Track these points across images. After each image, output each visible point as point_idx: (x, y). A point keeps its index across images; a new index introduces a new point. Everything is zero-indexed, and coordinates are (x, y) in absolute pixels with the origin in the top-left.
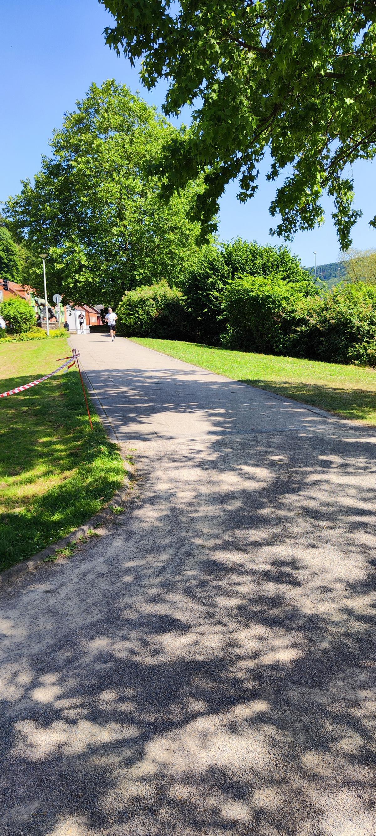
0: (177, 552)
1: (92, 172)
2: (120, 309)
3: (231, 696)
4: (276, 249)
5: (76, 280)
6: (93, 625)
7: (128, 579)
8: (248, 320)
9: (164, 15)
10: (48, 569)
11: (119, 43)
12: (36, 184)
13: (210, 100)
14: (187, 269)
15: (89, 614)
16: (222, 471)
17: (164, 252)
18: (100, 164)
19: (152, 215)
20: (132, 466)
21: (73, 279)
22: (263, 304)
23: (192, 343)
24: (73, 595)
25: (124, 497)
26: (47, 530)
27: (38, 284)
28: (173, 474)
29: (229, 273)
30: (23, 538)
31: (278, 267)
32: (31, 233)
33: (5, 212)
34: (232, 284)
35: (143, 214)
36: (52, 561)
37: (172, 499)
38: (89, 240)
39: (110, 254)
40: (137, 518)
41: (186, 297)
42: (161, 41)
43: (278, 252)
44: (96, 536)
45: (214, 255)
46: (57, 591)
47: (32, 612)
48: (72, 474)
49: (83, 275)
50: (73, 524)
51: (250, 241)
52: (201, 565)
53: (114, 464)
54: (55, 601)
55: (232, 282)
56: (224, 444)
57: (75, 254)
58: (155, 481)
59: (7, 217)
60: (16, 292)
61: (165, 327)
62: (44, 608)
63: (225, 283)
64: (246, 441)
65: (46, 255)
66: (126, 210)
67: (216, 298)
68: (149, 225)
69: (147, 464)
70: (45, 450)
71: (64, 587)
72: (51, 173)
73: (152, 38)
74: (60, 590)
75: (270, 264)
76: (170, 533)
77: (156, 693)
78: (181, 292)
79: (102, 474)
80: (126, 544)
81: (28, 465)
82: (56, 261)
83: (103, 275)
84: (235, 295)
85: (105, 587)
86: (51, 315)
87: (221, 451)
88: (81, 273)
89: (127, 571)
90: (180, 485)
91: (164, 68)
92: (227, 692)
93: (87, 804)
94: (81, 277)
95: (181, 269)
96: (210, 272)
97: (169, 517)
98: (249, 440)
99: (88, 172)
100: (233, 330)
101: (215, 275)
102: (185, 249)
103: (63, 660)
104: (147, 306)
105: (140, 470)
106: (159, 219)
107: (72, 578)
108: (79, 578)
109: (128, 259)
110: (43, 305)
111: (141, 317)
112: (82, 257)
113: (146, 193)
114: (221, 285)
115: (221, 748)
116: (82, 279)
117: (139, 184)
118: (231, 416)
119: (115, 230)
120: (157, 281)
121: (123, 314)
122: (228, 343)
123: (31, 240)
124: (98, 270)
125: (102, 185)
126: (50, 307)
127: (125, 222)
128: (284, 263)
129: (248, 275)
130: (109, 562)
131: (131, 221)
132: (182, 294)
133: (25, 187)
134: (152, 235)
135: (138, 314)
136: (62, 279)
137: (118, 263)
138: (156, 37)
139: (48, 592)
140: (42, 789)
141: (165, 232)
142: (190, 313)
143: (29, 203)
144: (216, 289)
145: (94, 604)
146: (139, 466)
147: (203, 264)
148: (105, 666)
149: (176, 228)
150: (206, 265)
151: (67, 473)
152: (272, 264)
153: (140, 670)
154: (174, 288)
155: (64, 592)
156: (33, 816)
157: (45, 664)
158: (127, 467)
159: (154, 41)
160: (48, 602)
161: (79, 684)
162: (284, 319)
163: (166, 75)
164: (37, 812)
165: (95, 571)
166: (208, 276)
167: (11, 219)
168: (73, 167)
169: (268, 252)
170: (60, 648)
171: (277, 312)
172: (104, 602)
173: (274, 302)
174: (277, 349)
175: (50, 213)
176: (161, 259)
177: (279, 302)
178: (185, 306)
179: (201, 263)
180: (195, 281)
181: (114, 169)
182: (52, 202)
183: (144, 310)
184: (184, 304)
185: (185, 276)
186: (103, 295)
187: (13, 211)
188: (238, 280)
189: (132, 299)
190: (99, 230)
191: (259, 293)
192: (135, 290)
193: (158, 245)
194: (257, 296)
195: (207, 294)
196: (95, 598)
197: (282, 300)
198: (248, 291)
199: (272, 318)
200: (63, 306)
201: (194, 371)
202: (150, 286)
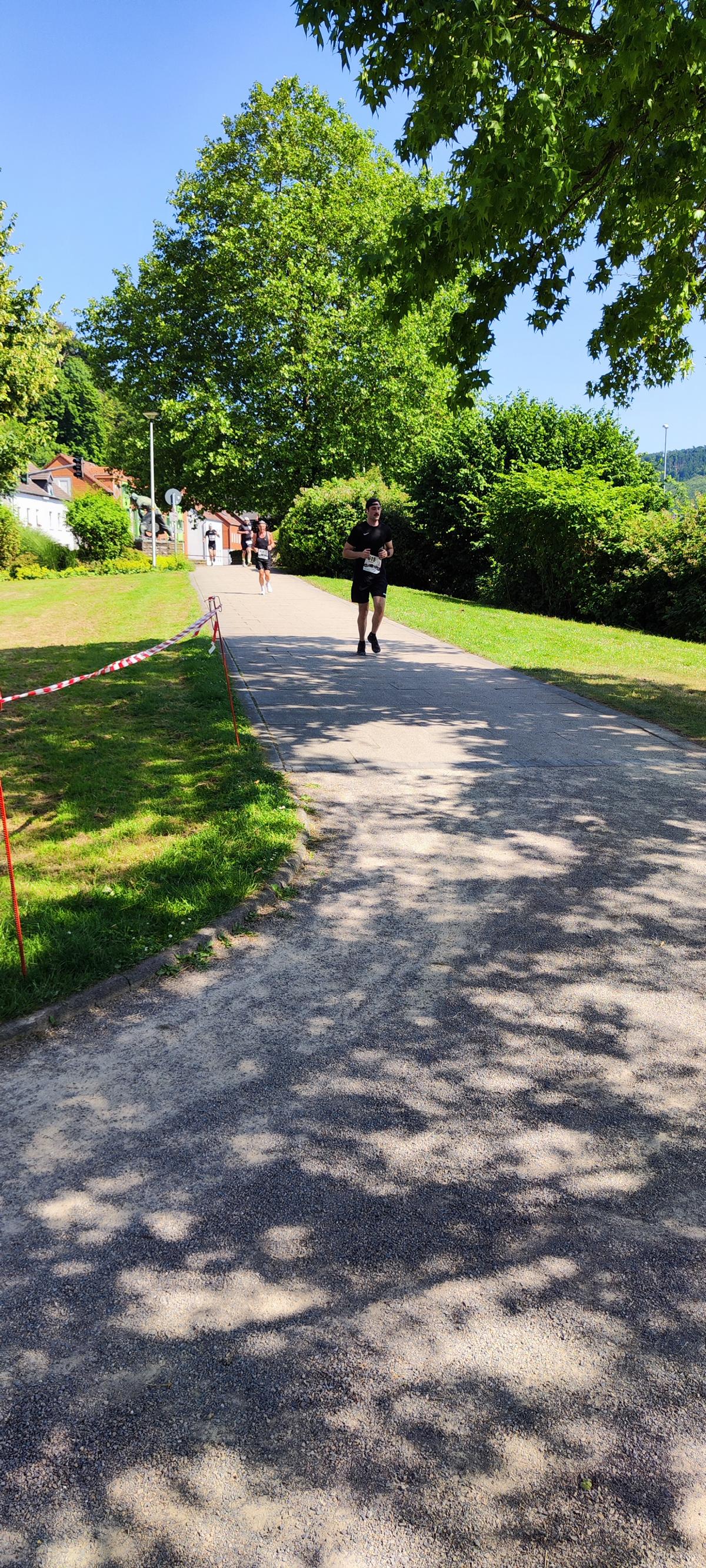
0: (393, 973)
1: (249, 256)
2: (290, 522)
4: (593, 416)
5: (210, 463)
6: (244, 1088)
8: (533, 552)
10: (163, 989)
11: (323, 24)
12: (143, 278)
13: (489, 136)
14: (419, 450)
17: (378, 415)
18: (264, 243)
19: (357, 344)
21: (203, 461)
22: (562, 523)
23: (422, 592)
24: (208, 1035)
27: (140, 469)
29: (500, 460)
30: (120, 932)
31: (593, 453)
32: (129, 371)
33: (82, 330)
34: (504, 480)
35: (342, 341)
36: (171, 974)
38: (237, 387)
39: (276, 416)
41: (415, 503)
42: (401, 18)
45: (472, 424)
46: (181, 1026)
47: (138, 1060)
48: (205, 827)
49: (223, 455)
51: (542, 401)
52: (434, 996)
53: (280, 811)
54: (178, 1044)
55: (507, 477)
57: (209, 414)
59: (86, 339)
60: (99, 482)
62: (158, 1054)
63: (491, 480)
64: (521, 780)
65: (156, 414)
66: (309, 332)
67: (473, 507)
68: (351, 362)
70: (158, 782)
71: (192, 1021)
72: (170, 257)
73: (384, 13)
74: (185, 1025)
75: (579, 445)
78: (407, 492)
79: (260, 833)
80: (302, 953)
82: (172, 425)
83: (260, 457)
84: (510, 504)
85: (265, 1025)
88: (220, 450)
91: (404, 70)
93: (239, 1375)
94: (219, 458)
95: (407, 450)
96: (464, 457)
98: (527, 779)
99: (241, 257)
100: (502, 570)
101: (473, 463)
102: (418, 411)
103: (194, 1143)
104: (340, 516)
106: (370, 351)
107: (207, 1006)
108: (219, 1008)
109: (308, 427)
110: (147, 508)
111: (328, 538)
112: (222, 419)
113: (348, 300)
114: (483, 483)
116: (221, 461)
117: (335, 281)
118: (498, 735)
119: (285, 370)
120: (361, 470)
121: (296, 531)
122: (491, 593)
123: (127, 383)
124: (252, 444)
125: (264, 282)
126: (160, 513)
127: (305, 356)
128: (604, 445)
129: (536, 465)
130: (269, 981)
131: (317, 353)
132: (407, 497)
133: (121, 281)
134: (357, 383)
135: (324, 532)
136: (184, 460)
137: (289, 433)
139: (164, 1027)
141: (381, 377)
142: (421, 535)
143: (127, 312)
144: (472, 490)
145: (245, 1053)
147: (451, 442)
149: (401, 369)
150: (456, 443)
152: (583, 445)
154: (394, 484)
155: (190, 1029)
156: (149, 1387)
157: (162, 1148)
159: (388, 18)
160: (165, 1044)
161: (222, 1184)
162: (601, 552)
163: (408, 84)
164: (155, 1381)
165: (247, 996)
166: (459, 464)
167: (93, 343)
168: (210, 246)
169: (575, 423)
170: (188, 1124)
171: (588, 539)
172: (263, 1050)
173: (583, 519)
174: (584, 610)
175: (165, 334)
176: (370, 428)
177: (593, 519)
178: (413, 519)
179: (448, 438)
180: (434, 473)
181: (290, 253)
182: (170, 313)
183: (334, 525)
184: (411, 516)
185: (415, 463)
186: (259, 493)
187: (97, 328)
188: (517, 474)
189: (313, 502)
190: (256, 369)
191: (557, 500)
192: (319, 485)
193: (367, 402)
194: (552, 507)
195: (455, 498)
196: (248, 1043)
197: (598, 516)
198: (534, 496)
199: (578, 550)
200: (183, 511)
201: (431, 647)
202: (347, 479)
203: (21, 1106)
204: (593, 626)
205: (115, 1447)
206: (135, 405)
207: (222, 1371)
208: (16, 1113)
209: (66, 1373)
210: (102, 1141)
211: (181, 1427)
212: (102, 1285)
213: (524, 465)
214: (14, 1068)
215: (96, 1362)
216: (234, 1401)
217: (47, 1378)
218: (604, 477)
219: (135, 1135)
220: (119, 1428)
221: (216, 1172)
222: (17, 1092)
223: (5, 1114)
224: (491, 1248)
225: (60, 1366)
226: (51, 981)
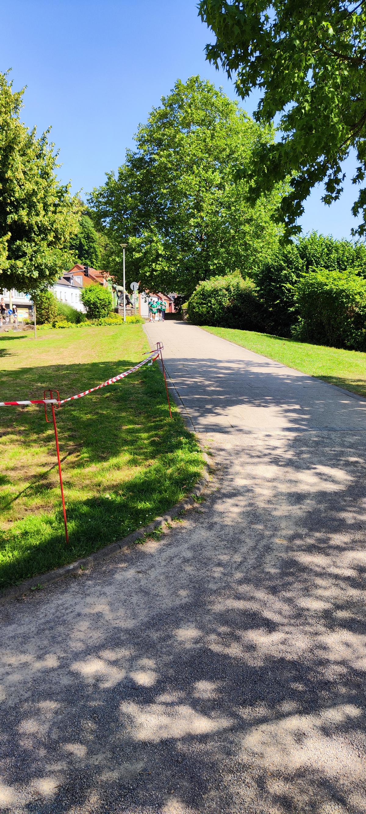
0: (257, 545)
1: (173, 165)
2: (193, 298)
4: (353, 243)
5: (153, 269)
6: (182, 607)
8: (321, 313)
9: (262, 30)
10: (138, 551)
11: (219, 59)
12: (120, 176)
13: (304, 110)
14: (261, 261)
15: (178, 596)
17: (239, 243)
18: (181, 158)
19: (229, 208)
20: (211, 458)
21: (149, 267)
22: (336, 298)
23: (262, 334)
24: (162, 577)
26: (137, 514)
27: (118, 272)
29: (303, 266)
30: (115, 519)
31: (353, 262)
32: (113, 222)
33: (89, 203)
34: (305, 277)
35: (221, 206)
36: (141, 544)
37: (251, 493)
38: (167, 230)
39: (187, 244)
40: (218, 513)
41: (258, 288)
42: (257, 54)
43: (354, 247)
46: (148, 572)
47: (126, 590)
48: (155, 462)
49: (160, 264)
50: (158, 514)
51: (326, 235)
52: (280, 558)
53: (195, 456)
54: (146, 582)
55: (306, 275)
56: (300, 442)
57: (153, 244)
59: (91, 207)
60: (96, 278)
61: (236, 317)
62: (136, 587)
63: (298, 276)
64: (320, 439)
65: (126, 244)
66: (204, 202)
67: (289, 290)
68: (226, 217)
69: (226, 458)
70: (130, 437)
71: (153, 569)
72: (134, 166)
73: (249, 51)
74: (150, 571)
75: (345, 258)
77: (243, 676)
78: (254, 283)
79: (183, 463)
80: (209, 533)
82: (134, 250)
83: (178, 265)
84: (309, 288)
85: (192, 573)
88: (158, 262)
91: (259, 78)
93: (186, 769)
94: (158, 266)
95: (254, 260)
96: (284, 265)
97: (247, 509)
98: (323, 438)
99: (169, 165)
100: (305, 322)
101: (289, 268)
102: (260, 241)
103: (157, 637)
106: (235, 211)
107: (161, 561)
108: (167, 562)
109: (203, 250)
111: (213, 307)
112: (160, 247)
113: (224, 186)
114: (295, 278)
116: (158, 268)
117: (218, 176)
118: (306, 412)
119: (192, 221)
120: (231, 271)
121: (197, 303)
122: (299, 335)
123: (111, 228)
124: (175, 259)
125: (181, 178)
126: (127, 294)
127: (202, 214)
128: (359, 258)
129: (322, 268)
130: (192, 548)
131: (208, 212)
132: (255, 285)
133: (109, 178)
134: (228, 227)
135: (211, 304)
136: (140, 267)
137: (193, 253)
138: (254, 51)
139: (139, 572)
140: (145, 751)
141: (241, 224)
142: (262, 305)
143: (112, 194)
144: (289, 281)
147: (277, 257)
149: (251, 220)
150: (280, 257)
151: (151, 461)
152: (347, 258)
154: (247, 278)
155: (153, 574)
156: (139, 773)
157: (140, 639)
158: (206, 457)
159: (251, 54)
160: (140, 582)
161: (172, 660)
162: (357, 313)
163: (260, 85)
164: (143, 771)
165: (181, 556)
166: (282, 269)
167: (95, 209)
168: (154, 160)
169: (343, 246)
170: (153, 626)
171: (350, 307)
172: (190, 586)
173: (347, 296)
174: (348, 344)
175: (131, 204)
176: (235, 250)
177: (353, 296)
178: (257, 296)
179: (276, 255)
180: (268, 273)
181: (195, 163)
182: (134, 193)
183: (216, 300)
184: (256, 295)
185: (259, 268)
186: (177, 283)
187: (97, 201)
188: (312, 274)
189: (206, 288)
190: (177, 221)
191: (333, 287)
192: (209, 279)
193: (233, 237)
194: (331, 290)
195: (280, 286)
196: (183, 582)
197: (356, 295)
198: (321, 285)
199: (345, 312)
200: (139, 293)
201: (268, 364)
202: (223, 276)
203: (67, 614)
204: (353, 352)
205: (124, 807)
206: (115, 240)
207: (177, 766)
208: (65, 617)
209: (96, 763)
210: (110, 634)
211: (157, 797)
212: (113, 715)
213: (316, 269)
214: (63, 593)
215: (111, 758)
216: (184, 784)
217: (86, 766)
218: (359, 275)
219: (127, 631)
220: (125, 796)
221: (169, 654)
222: (65, 606)
223: (60, 618)
224: (317, 702)
225: (93, 759)
226: (82, 546)
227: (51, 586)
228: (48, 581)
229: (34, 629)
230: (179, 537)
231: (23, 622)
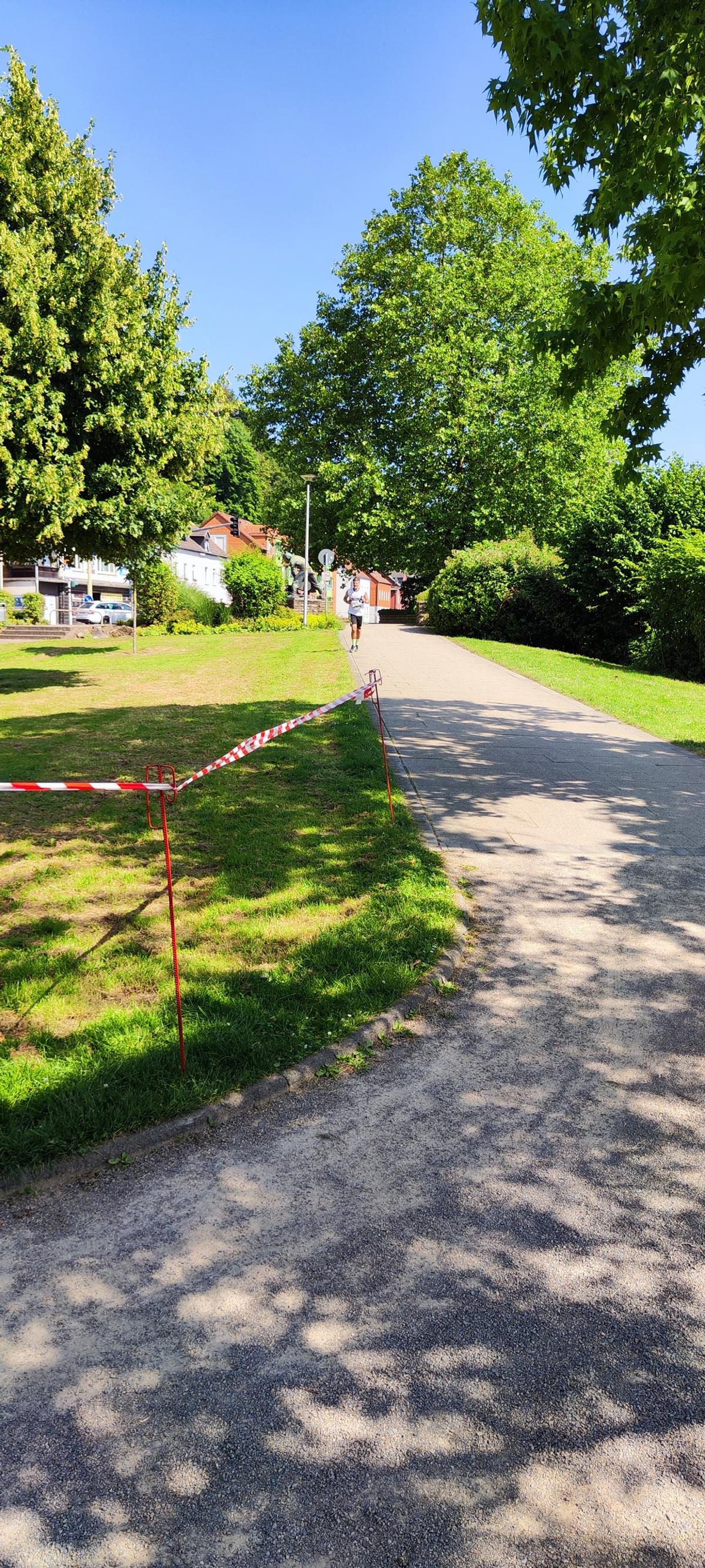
0: (564, 1090)
1: (410, 323)
2: (440, 583)
3: (685, 1411)
5: (363, 524)
6: (410, 1216)
7: (471, 1130)
8: (690, 618)
9: (603, 52)
10: (322, 1092)
11: (514, 109)
12: (303, 345)
13: (679, 212)
14: (573, 513)
15: (403, 1192)
16: (646, 929)
17: (532, 478)
18: (425, 310)
19: (514, 408)
20: (468, 900)
21: (357, 521)
23: (573, 655)
24: (370, 1149)
25: (458, 963)
26: (322, 1015)
27: (296, 529)
28: (549, 925)
29: (656, 525)
30: (279, 1024)
32: (290, 433)
33: (245, 395)
34: (660, 546)
35: (499, 405)
36: (330, 1076)
37: (549, 976)
38: (392, 449)
39: (430, 480)
40: (484, 1009)
42: (591, 100)
44: (406, 1034)
46: (342, 1137)
47: (298, 1173)
48: (360, 904)
49: (376, 515)
50: (365, 1007)
52: (611, 1121)
53: (436, 894)
54: (339, 1158)
55: (665, 542)
56: (646, 874)
57: (365, 476)
58: (511, 936)
59: (247, 404)
60: (254, 540)
61: (523, 620)
62: (319, 1168)
63: (646, 545)
64: (691, 871)
65: (313, 476)
66: (465, 397)
67: (627, 572)
68: (508, 426)
69: (499, 898)
70: (309, 852)
71: (353, 1132)
72: (333, 326)
73: (575, 95)
74: (346, 1136)
76: (549, 1045)
77: (536, 1376)
78: (559, 555)
79: (415, 911)
80: (466, 1059)
81: (276, 881)
82: (328, 486)
83: (413, 517)
84: (667, 569)
85: (431, 1143)
86: (312, 585)
87: (643, 889)
88: (374, 511)
89: (469, 1116)
90: (562, 948)
91: (590, 150)
92: (676, 1400)
94: (372, 518)
95: (560, 513)
96: (620, 522)
97: (544, 1014)
98: (697, 870)
99: (402, 325)
100: (657, 635)
101: (628, 528)
102: (573, 474)
103: (359, 1278)
104: (491, 578)
105: (486, 910)
106: (527, 416)
107: (368, 1115)
108: (381, 1118)
109: (461, 489)
110: (300, 567)
111: (478, 600)
112: (377, 481)
113: (506, 366)
114: (639, 548)
115: (672, 1518)
116: (374, 522)
117: (494, 347)
118: (658, 814)
119: (442, 433)
120: (514, 532)
121: (446, 593)
122: (645, 658)
123: (286, 446)
124: (405, 505)
125: (424, 349)
126: (312, 572)
127: (462, 420)
129: (694, 529)
130: (434, 1091)
131: (473, 417)
132: (560, 559)
133: (284, 349)
134: (512, 445)
135: (474, 594)
136: (337, 520)
137: (442, 495)
138: (584, 93)
139: (324, 1137)
140: (332, 1533)
141: (536, 440)
142: (574, 598)
143: (287, 377)
144: (628, 555)
145: (410, 1174)
146: (481, 900)
147: (606, 507)
148: (433, 1304)
149: (558, 432)
150: (612, 507)
151: (351, 903)
153: (504, 1323)
154: (546, 546)
155: (353, 1141)
157: (325, 1281)
158: (460, 901)
159: (579, 101)
160: (325, 1158)
161: (390, 1332)
163: (593, 164)
165: (410, 1106)
166: (615, 529)
167: (253, 407)
168: (373, 314)
170: (352, 1254)
172: (428, 1172)
175: (325, 398)
176: (524, 491)
178: (565, 582)
179: (604, 503)
180: (588, 537)
181: (451, 321)
182: (331, 378)
183: (484, 586)
184: (563, 578)
185: (568, 525)
186: (409, 553)
187: (259, 392)
188: (675, 540)
189: (464, 564)
190: (412, 432)
192: (471, 546)
193: (522, 465)
195: (610, 561)
196: (413, 1162)
198: (692, 563)
200: (334, 569)
201: (581, 715)
202: (499, 541)
206: (292, 467)
208: (174, 1225)
213: (682, 531)
214: (171, 1173)
222: (176, 1201)
223: (163, 1226)
226: (211, 1079)
227: (149, 1159)
228: (143, 1148)
229: (111, 1247)
230: (406, 1065)
231: (89, 1232)
